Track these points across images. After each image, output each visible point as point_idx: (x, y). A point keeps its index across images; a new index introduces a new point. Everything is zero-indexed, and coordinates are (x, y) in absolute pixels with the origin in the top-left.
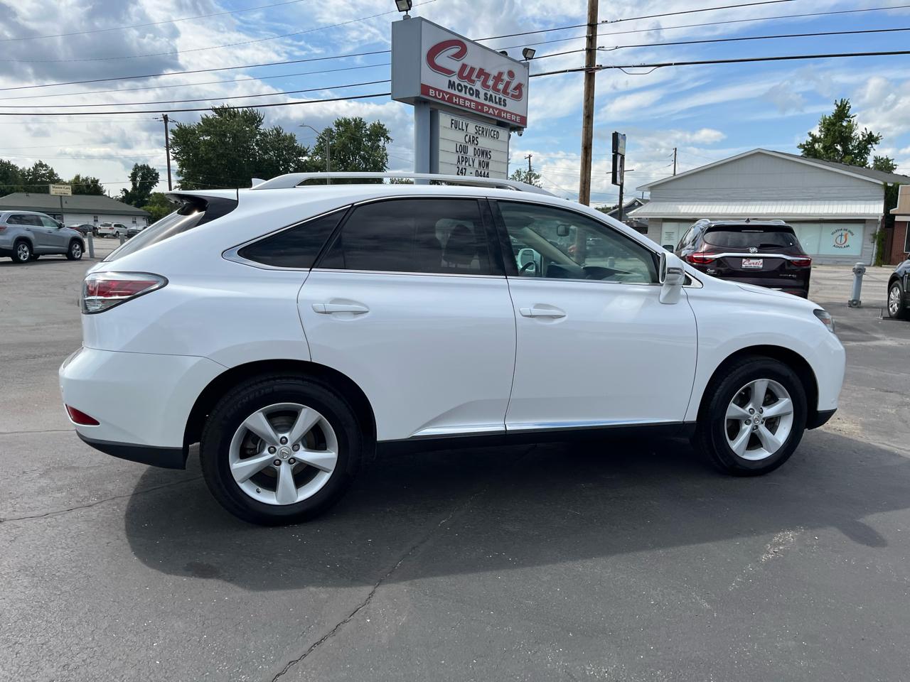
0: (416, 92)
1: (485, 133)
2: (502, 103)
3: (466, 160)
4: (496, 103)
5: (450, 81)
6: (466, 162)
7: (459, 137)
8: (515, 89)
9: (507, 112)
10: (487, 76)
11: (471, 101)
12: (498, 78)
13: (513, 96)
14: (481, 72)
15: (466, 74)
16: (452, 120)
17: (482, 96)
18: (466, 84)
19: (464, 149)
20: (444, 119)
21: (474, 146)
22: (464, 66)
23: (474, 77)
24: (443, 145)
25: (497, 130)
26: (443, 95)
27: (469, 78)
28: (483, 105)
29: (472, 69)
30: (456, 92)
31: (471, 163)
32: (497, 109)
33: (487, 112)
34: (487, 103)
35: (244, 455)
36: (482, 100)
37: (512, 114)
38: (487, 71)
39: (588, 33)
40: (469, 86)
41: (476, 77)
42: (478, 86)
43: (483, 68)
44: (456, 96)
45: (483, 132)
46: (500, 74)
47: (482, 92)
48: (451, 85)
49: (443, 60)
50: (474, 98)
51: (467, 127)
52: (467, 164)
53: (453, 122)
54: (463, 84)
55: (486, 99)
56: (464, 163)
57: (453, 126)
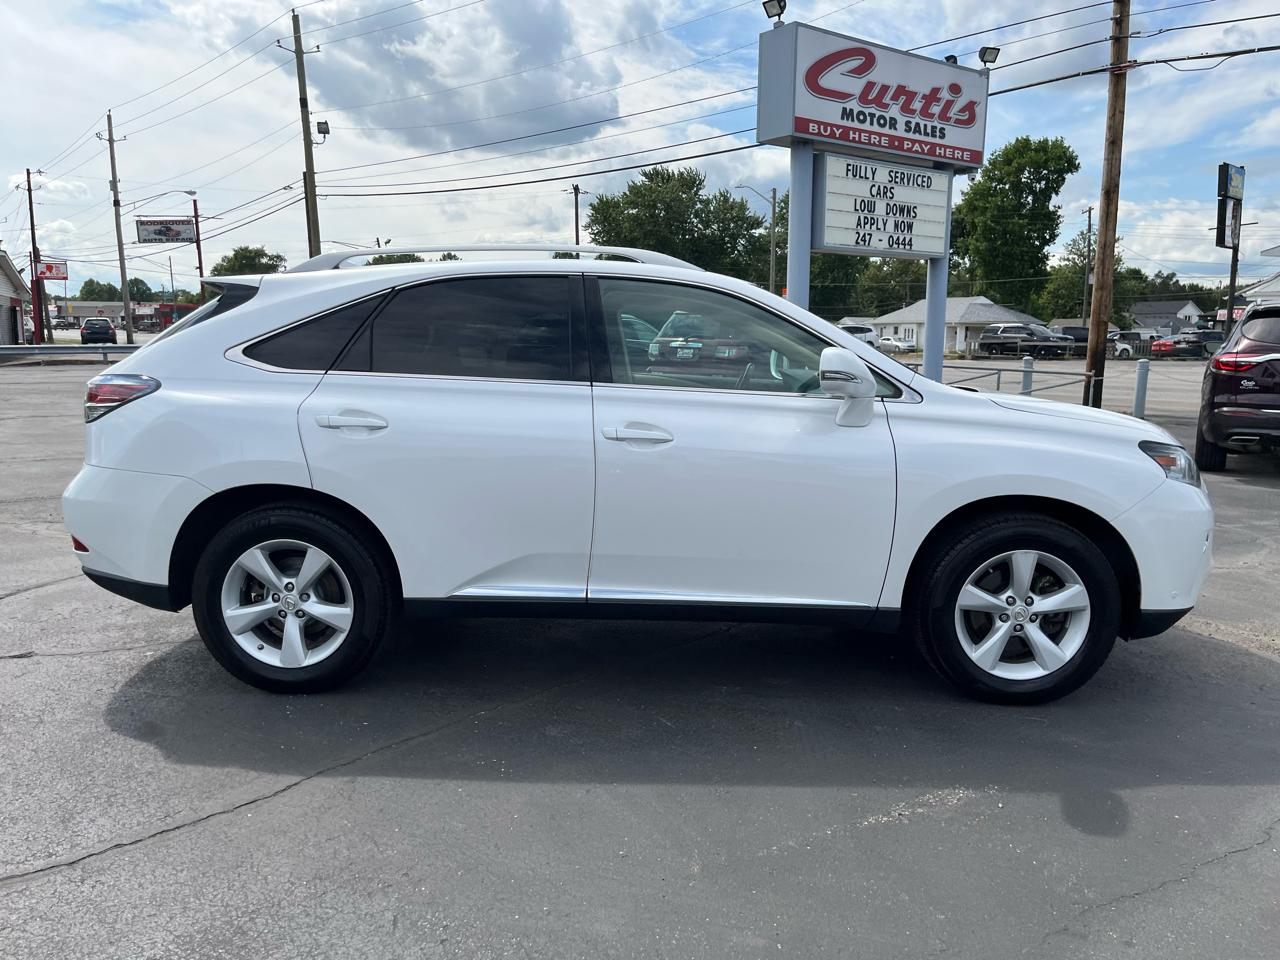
0: (788, 130)
1: (905, 180)
2: (938, 134)
3: (873, 222)
4: (926, 134)
5: (844, 109)
6: (872, 224)
7: (862, 189)
8: (962, 110)
9: (946, 147)
10: (911, 96)
11: (880, 135)
12: (932, 96)
13: (958, 121)
14: (901, 90)
15: (873, 95)
16: (848, 165)
17: (901, 126)
18: (873, 111)
19: (870, 207)
20: (835, 166)
21: (886, 201)
22: (870, 85)
23: (887, 100)
24: (829, 202)
25: (929, 174)
26: (832, 130)
27: (879, 102)
28: (902, 140)
29: (885, 89)
30: (856, 124)
31: (881, 225)
32: (927, 143)
33: (909, 150)
34: (911, 135)
35: (246, 600)
36: (900, 132)
37: (955, 148)
38: (911, 88)
39: (1115, 13)
40: (878, 114)
41: (892, 99)
42: (894, 111)
43: (903, 84)
44: (855, 130)
45: (902, 179)
46: (936, 91)
47: (901, 120)
48: (847, 114)
49: (831, 79)
50: (886, 130)
51: (874, 174)
52: (874, 227)
53: (850, 168)
54: (867, 111)
55: (908, 130)
56: (868, 226)
57: (850, 173)
